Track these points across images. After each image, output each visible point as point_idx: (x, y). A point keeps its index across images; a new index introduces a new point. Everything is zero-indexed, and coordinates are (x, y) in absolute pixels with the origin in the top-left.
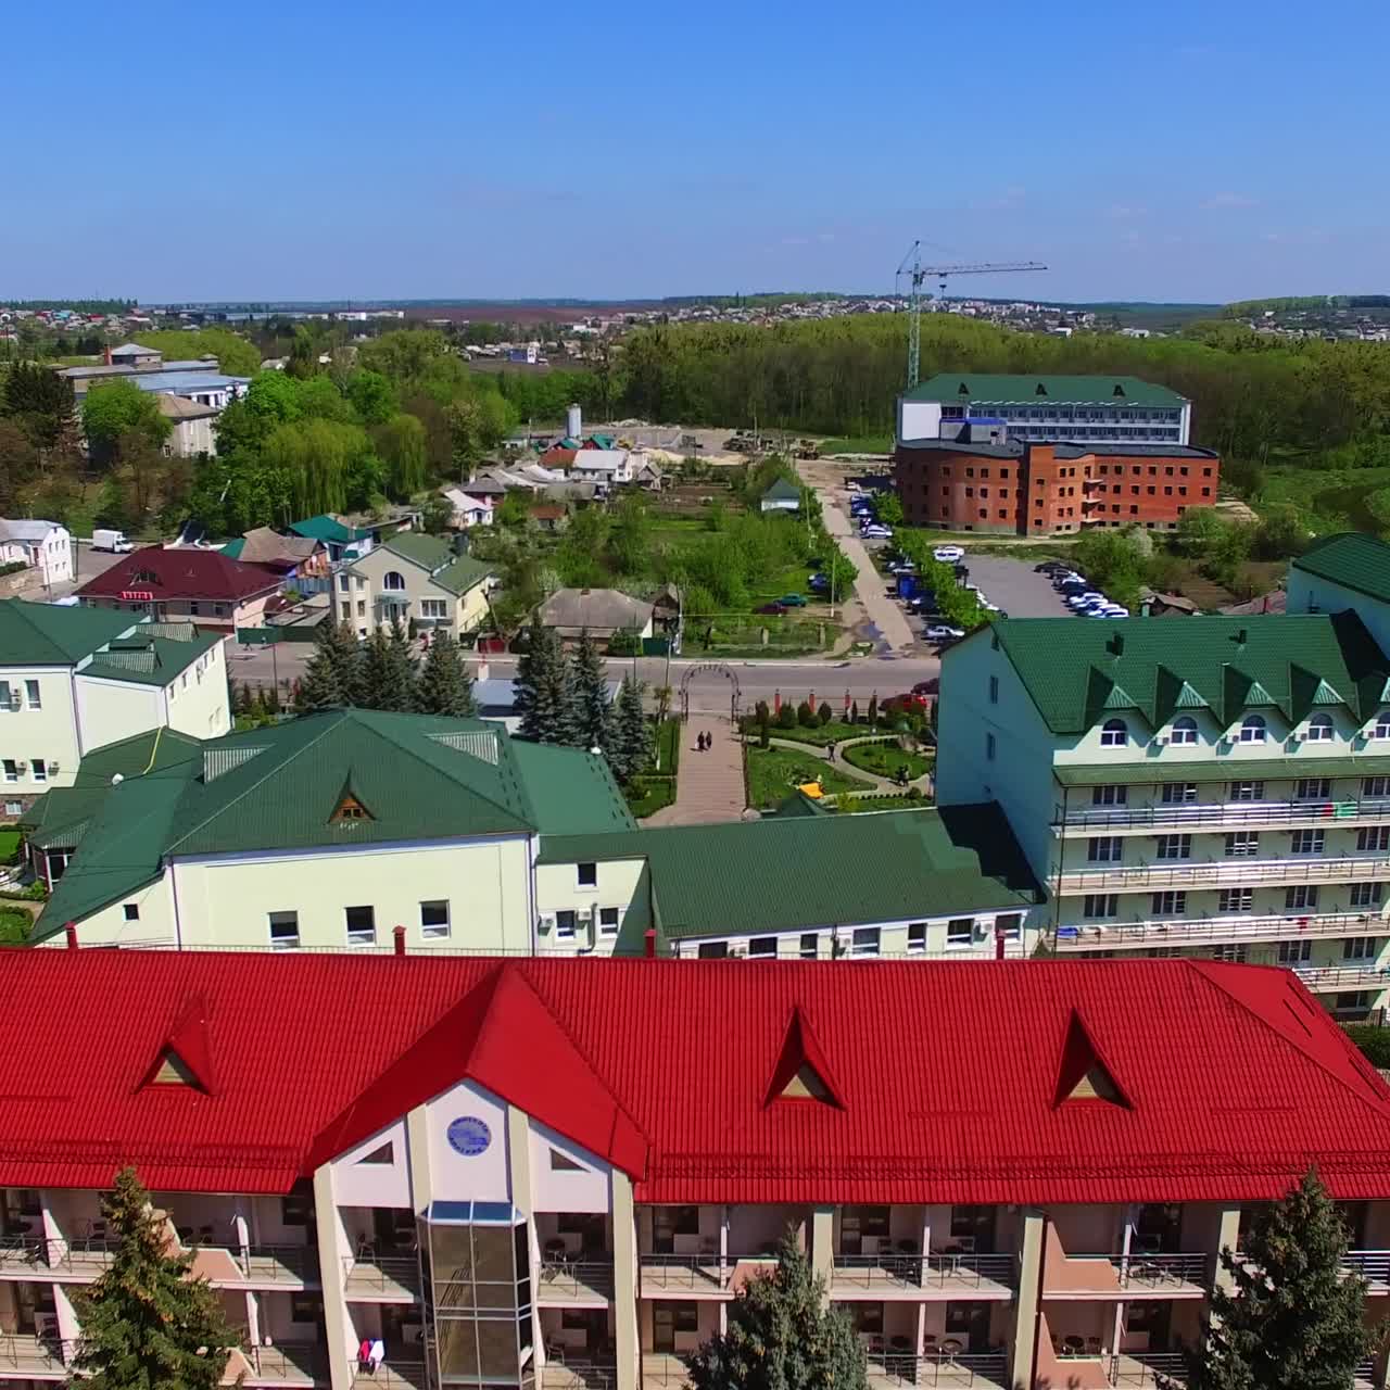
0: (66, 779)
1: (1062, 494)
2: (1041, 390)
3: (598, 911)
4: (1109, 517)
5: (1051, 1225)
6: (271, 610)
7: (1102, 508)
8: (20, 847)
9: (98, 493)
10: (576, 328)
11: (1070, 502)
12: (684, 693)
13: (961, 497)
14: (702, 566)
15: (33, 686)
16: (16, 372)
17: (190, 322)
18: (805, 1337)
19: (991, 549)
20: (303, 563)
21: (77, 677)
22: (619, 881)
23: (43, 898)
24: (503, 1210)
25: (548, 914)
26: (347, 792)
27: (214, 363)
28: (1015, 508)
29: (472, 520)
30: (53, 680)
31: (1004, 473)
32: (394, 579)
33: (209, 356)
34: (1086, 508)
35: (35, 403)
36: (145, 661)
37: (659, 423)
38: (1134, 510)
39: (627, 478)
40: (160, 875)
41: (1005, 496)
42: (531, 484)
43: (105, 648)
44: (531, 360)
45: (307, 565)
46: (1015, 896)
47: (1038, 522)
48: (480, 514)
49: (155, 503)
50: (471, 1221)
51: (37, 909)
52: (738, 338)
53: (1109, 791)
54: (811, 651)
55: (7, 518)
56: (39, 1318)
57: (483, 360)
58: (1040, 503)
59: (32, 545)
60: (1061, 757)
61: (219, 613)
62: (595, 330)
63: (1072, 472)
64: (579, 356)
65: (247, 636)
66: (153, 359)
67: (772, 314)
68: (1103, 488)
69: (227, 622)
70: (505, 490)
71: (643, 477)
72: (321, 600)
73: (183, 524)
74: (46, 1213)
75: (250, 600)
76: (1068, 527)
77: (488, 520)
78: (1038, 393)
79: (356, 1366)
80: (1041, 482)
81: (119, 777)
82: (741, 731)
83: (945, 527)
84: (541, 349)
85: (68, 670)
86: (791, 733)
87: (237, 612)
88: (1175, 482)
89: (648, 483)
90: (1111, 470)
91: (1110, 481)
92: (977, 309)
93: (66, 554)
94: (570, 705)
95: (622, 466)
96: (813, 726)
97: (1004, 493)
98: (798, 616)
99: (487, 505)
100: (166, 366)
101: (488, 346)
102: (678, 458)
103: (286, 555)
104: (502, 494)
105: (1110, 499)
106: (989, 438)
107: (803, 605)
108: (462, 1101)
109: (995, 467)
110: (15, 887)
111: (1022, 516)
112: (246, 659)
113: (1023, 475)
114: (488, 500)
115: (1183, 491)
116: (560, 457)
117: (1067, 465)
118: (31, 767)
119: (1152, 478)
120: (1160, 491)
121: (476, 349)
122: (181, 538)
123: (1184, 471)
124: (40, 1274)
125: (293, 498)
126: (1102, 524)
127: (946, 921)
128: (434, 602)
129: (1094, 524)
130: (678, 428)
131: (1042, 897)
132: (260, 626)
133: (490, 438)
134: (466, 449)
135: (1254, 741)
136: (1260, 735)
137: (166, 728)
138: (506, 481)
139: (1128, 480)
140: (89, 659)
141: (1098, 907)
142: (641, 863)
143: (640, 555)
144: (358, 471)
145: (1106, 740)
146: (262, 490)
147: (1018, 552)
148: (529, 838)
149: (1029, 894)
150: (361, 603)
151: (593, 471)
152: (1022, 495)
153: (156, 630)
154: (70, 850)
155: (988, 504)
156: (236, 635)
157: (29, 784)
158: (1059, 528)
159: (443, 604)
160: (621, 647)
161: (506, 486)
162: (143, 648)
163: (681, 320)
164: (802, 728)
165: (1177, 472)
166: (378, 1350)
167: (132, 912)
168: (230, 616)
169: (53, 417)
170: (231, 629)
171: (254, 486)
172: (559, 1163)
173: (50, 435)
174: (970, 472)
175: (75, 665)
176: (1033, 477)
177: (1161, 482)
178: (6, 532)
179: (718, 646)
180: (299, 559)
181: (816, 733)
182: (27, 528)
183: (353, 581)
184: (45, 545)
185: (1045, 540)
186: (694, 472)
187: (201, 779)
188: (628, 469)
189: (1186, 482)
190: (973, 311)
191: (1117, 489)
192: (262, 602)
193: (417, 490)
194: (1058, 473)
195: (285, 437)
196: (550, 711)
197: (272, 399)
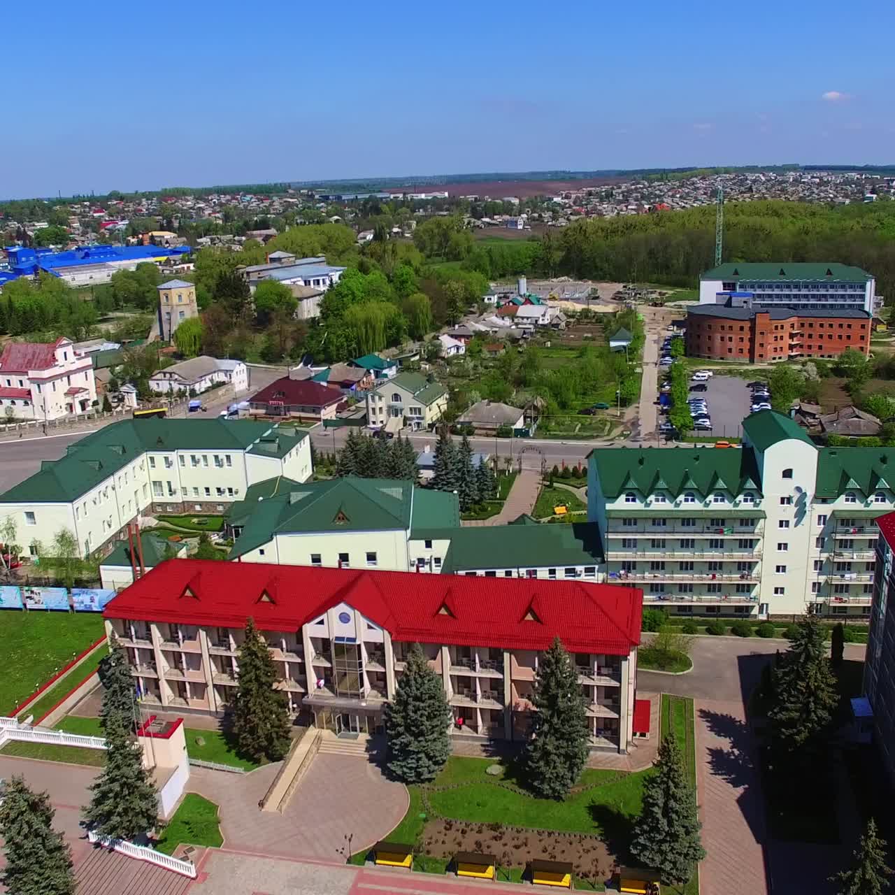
0: (241, 497)
1: (776, 340)
2: (782, 273)
3: (433, 559)
4: (806, 352)
5: (513, 656)
6: (339, 410)
7: (801, 346)
8: (223, 525)
9: (260, 340)
10: (555, 199)
11: (780, 344)
12: (519, 460)
13: (718, 341)
14: (557, 386)
15: (228, 457)
16: (220, 277)
17: (320, 201)
18: (420, 671)
19: (730, 372)
20: (359, 381)
21: (247, 454)
22: (441, 547)
23: (232, 545)
24: (354, 640)
25: (414, 559)
26: (340, 511)
27: (323, 259)
28: (748, 347)
29: (453, 352)
30: (236, 455)
31: (742, 329)
32: (396, 397)
33: (320, 255)
34: (791, 347)
35: (230, 293)
36: (273, 447)
37: (580, 279)
38: (820, 348)
39: (546, 322)
40: (272, 539)
41: (742, 341)
42: (488, 329)
43: (258, 441)
44: (520, 227)
45: (361, 382)
46: (593, 560)
47: (761, 356)
48: (458, 348)
49: (290, 345)
50: (345, 642)
51: (229, 549)
52: (631, 225)
53: (629, 520)
54: (597, 436)
55: (218, 358)
56: (228, 669)
57: (491, 227)
58: (762, 345)
59: (228, 372)
60: (609, 506)
61: (314, 411)
62: (566, 201)
63: (782, 327)
64: (550, 223)
65: (327, 423)
66: (291, 259)
67: (683, 186)
68: (802, 335)
69: (318, 416)
70: (473, 334)
71: (555, 322)
72: (362, 404)
73: (303, 356)
74: (231, 636)
75: (329, 406)
76: (780, 358)
77: (462, 352)
78: (781, 274)
79: (316, 687)
80: (762, 333)
81: (261, 498)
82: (544, 480)
83: (709, 357)
84: (528, 219)
85: (242, 451)
86: (567, 481)
87: (323, 412)
88: (844, 332)
89: (557, 325)
90: (806, 325)
91: (807, 331)
92: (821, 179)
93: (244, 376)
94: (453, 470)
95: (544, 315)
96: (579, 478)
97: (742, 339)
98: (601, 415)
99: (462, 343)
100: (298, 262)
101: (495, 217)
102: (579, 307)
103: (351, 377)
104: (471, 336)
105: (808, 342)
106: (743, 304)
107: (607, 409)
108: (342, 608)
109: (737, 325)
110: (221, 541)
111: (751, 352)
112: (326, 435)
113: (752, 329)
114: (463, 340)
115: (849, 337)
116: (508, 310)
117: (779, 323)
118: (227, 491)
119: (830, 329)
120: (835, 337)
121: (487, 220)
122: (302, 364)
123: (849, 326)
124: (228, 654)
125: (358, 343)
126: (802, 355)
127: (564, 568)
128: (415, 409)
129: (796, 356)
130: (590, 282)
131: (603, 562)
132: (334, 418)
133: (470, 300)
134: (456, 308)
135: (690, 503)
136: (693, 500)
137: (282, 476)
138: (473, 329)
139: (817, 331)
140: (251, 446)
141: (629, 566)
142: (448, 542)
143: (534, 377)
144: (393, 326)
145: (627, 500)
146: (342, 340)
147: (744, 374)
148: (406, 530)
149: (599, 559)
150: (381, 409)
151: (528, 318)
152: (752, 340)
153: (280, 431)
154: (242, 527)
155: (732, 345)
156: (322, 423)
157: (226, 498)
158: (774, 359)
159: (420, 409)
160: (502, 433)
161: (474, 331)
162: (273, 441)
163: (623, 192)
164: (574, 478)
165: (845, 326)
166: (322, 682)
167: (262, 552)
168: (320, 413)
169: (239, 300)
170: (319, 419)
171: (338, 337)
172: (370, 627)
173: (238, 308)
174: (723, 328)
175: (245, 449)
176: (757, 332)
177: (836, 331)
178: (215, 365)
179: (552, 433)
180: (356, 380)
181: (579, 481)
182: (226, 364)
183: (377, 398)
184: (235, 372)
185: (764, 366)
186: (587, 317)
187: (289, 502)
188: (548, 316)
189: (850, 332)
190: (818, 180)
191: (810, 336)
192: (335, 406)
193: (426, 333)
194: (773, 328)
195: (355, 311)
196: (443, 473)
197: (349, 289)
